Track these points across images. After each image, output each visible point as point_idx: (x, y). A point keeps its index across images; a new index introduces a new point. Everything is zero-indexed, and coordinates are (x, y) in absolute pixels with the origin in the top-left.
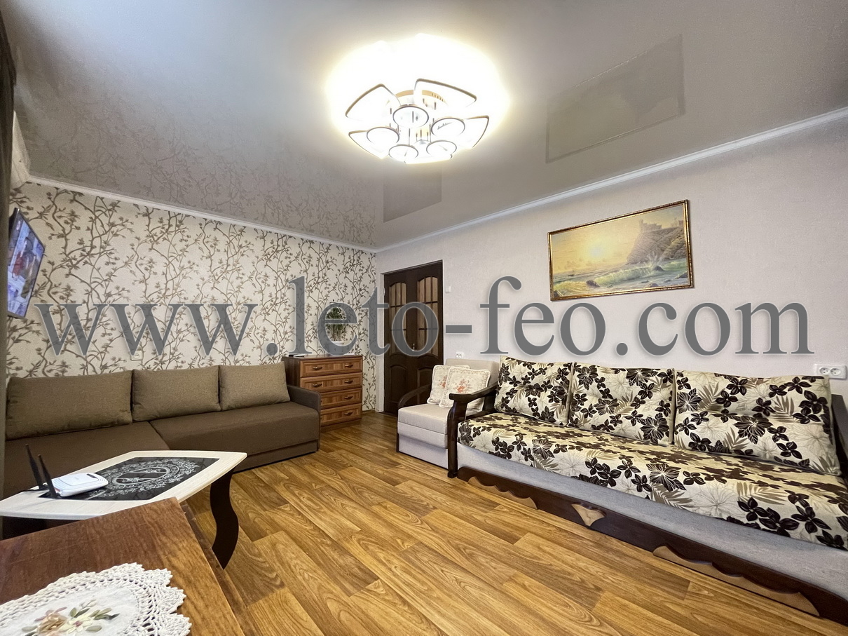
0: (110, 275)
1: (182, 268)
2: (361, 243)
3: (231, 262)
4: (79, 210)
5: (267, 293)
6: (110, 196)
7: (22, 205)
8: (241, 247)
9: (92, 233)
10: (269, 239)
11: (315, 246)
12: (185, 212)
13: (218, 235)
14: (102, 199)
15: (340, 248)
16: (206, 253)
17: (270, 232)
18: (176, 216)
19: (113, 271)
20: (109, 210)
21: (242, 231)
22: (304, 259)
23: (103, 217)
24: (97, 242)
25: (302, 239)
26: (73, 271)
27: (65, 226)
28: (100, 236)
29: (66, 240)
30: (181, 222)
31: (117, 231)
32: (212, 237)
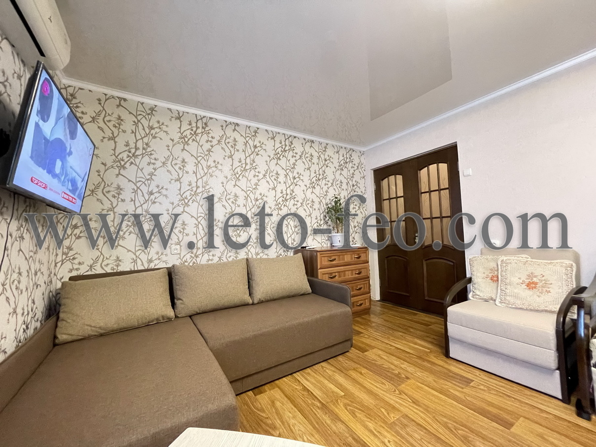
0: (151, 174)
1: (209, 167)
2: (351, 141)
3: (248, 161)
4: (125, 115)
5: (279, 189)
6: (150, 102)
7: (78, 110)
8: (255, 147)
9: (135, 136)
10: (277, 139)
11: (316, 146)
12: (209, 114)
13: (236, 135)
14: (142, 104)
15: (336, 147)
16: (228, 153)
17: (279, 133)
18: (201, 119)
19: (153, 171)
20: (149, 114)
21: (256, 132)
22: (307, 157)
23: (144, 121)
24: (140, 144)
25: (305, 139)
26: (122, 172)
27: (113, 129)
28: (142, 138)
29: (115, 142)
30: (206, 124)
31: (156, 133)
32: (232, 138)
